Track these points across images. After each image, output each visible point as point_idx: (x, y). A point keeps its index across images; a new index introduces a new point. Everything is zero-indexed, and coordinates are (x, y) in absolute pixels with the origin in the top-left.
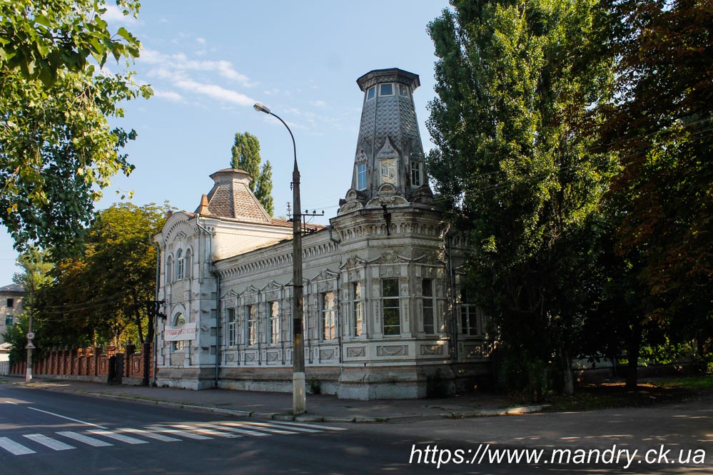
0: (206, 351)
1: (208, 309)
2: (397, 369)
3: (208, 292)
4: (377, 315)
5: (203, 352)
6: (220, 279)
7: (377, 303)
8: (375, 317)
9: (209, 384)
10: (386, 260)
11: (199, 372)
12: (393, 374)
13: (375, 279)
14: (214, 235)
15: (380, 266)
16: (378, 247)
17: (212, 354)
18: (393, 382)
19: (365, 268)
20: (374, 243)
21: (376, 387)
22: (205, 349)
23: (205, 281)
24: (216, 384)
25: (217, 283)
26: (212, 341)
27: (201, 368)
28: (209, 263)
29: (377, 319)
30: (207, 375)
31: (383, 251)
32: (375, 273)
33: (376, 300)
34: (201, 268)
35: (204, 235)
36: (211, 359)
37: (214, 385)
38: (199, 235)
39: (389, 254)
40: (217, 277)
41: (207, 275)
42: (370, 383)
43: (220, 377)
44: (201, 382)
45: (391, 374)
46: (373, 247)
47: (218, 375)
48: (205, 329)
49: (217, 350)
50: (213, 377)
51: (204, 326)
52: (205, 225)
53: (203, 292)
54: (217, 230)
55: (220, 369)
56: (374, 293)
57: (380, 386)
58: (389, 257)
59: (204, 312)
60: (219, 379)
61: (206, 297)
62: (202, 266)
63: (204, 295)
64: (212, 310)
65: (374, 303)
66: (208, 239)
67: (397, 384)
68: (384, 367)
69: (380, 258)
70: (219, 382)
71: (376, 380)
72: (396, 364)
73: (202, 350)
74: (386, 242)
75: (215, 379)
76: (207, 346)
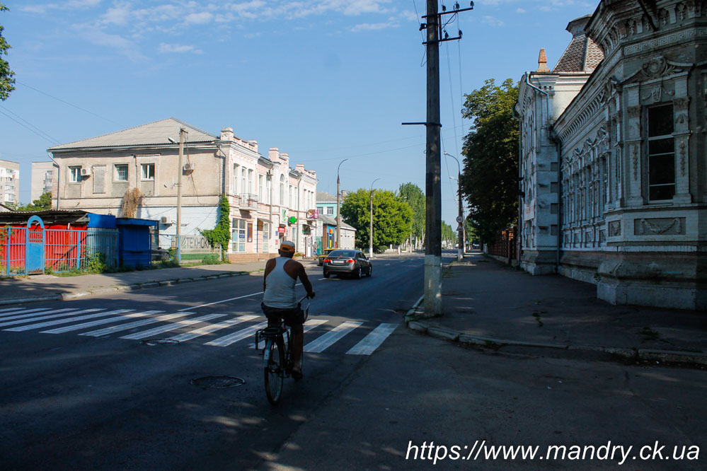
0: (544, 231)
1: (547, 182)
2: (664, 256)
3: (547, 163)
4: (636, 168)
5: (540, 233)
6: (561, 146)
7: (636, 148)
8: (632, 170)
9: (547, 269)
10: (650, 75)
11: (537, 254)
12: (657, 266)
13: (632, 109)
14: (552, 95)
15: (640, 86)
16: (638, 55)
17: (552, 234)
18: (656, 278)
19: (620, 93)
20: (633, 49)
21: (628, 285)
22: (543, 228)
23: (543, 150)
24: (556, 269)
25: (557, 151)
26: (553, 219)
27: (538, 251)
28: (546, 129)
29: (635, 174)
30: (545, 259)
31: (646, 60)
32: (633, 98)
33: (634, 143)
34: (538, 135)
35: (541, 96)
36: (551, 241)
37: (554, 271)
38: (535, 97)
39: (655, 62)
40: (557, 144)
41: (546, 142)
42: (621, 278)
43: (561, 261)
44: (538, 267)
45: (653, 265)
46: (630, 56)
47: (560, 258)
48: (543, 205)
49: (558, 230)
50: (554, 261)
51: (543, 203)
52: (540, 84)
53: (540, 163)
54: (556, 88)
55: (562, 252)
56: (631, 132)
57: (635, 284)
58: (654, 68)
59: (541, 186)
60: (561, 264)
61: (544, 169)
62: (538, 132)
63: (541, 166)
64: (552, 183)
65: (632, 148)
66: (544, 101)
67: (663, 282)
68: (643, 253)
69: (639, 72)
70: (559, 267)
71: (628, 274)
72: (662, 249)
73: (539, 230)
74: (651, 44)
75: (555, 264)
76: (546, 225)
